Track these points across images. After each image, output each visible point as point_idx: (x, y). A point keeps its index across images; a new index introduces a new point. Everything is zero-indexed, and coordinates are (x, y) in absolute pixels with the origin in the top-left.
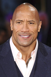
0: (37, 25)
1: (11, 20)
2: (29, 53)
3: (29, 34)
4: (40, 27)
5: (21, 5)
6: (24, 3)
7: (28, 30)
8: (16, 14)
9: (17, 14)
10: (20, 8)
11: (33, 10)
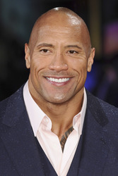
0: (85, 56)
1: (26, 44)
2: (67, 120)
3: (68, 74)
4: (91, 61)
5: (48, 13)
6: (57, 9)
7: (65, 67)
8: (38, 31)
9: (41, 31)
10: (48, 19)
11: (77, 23)
